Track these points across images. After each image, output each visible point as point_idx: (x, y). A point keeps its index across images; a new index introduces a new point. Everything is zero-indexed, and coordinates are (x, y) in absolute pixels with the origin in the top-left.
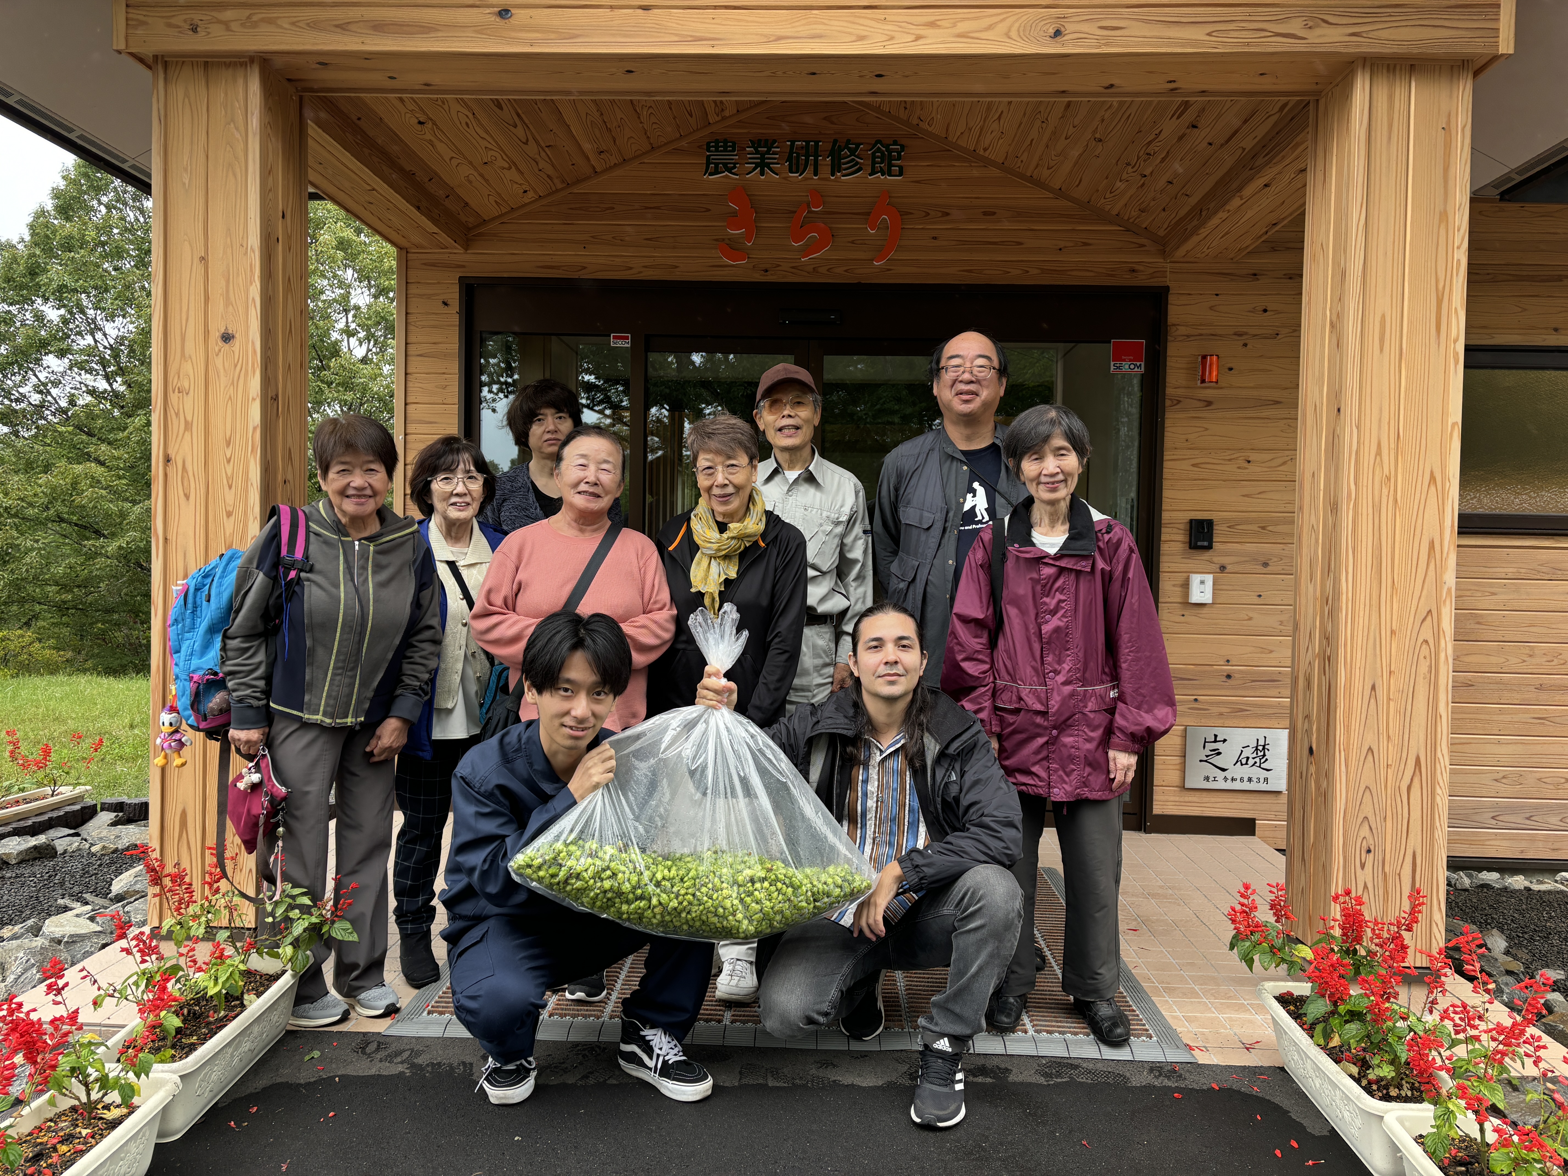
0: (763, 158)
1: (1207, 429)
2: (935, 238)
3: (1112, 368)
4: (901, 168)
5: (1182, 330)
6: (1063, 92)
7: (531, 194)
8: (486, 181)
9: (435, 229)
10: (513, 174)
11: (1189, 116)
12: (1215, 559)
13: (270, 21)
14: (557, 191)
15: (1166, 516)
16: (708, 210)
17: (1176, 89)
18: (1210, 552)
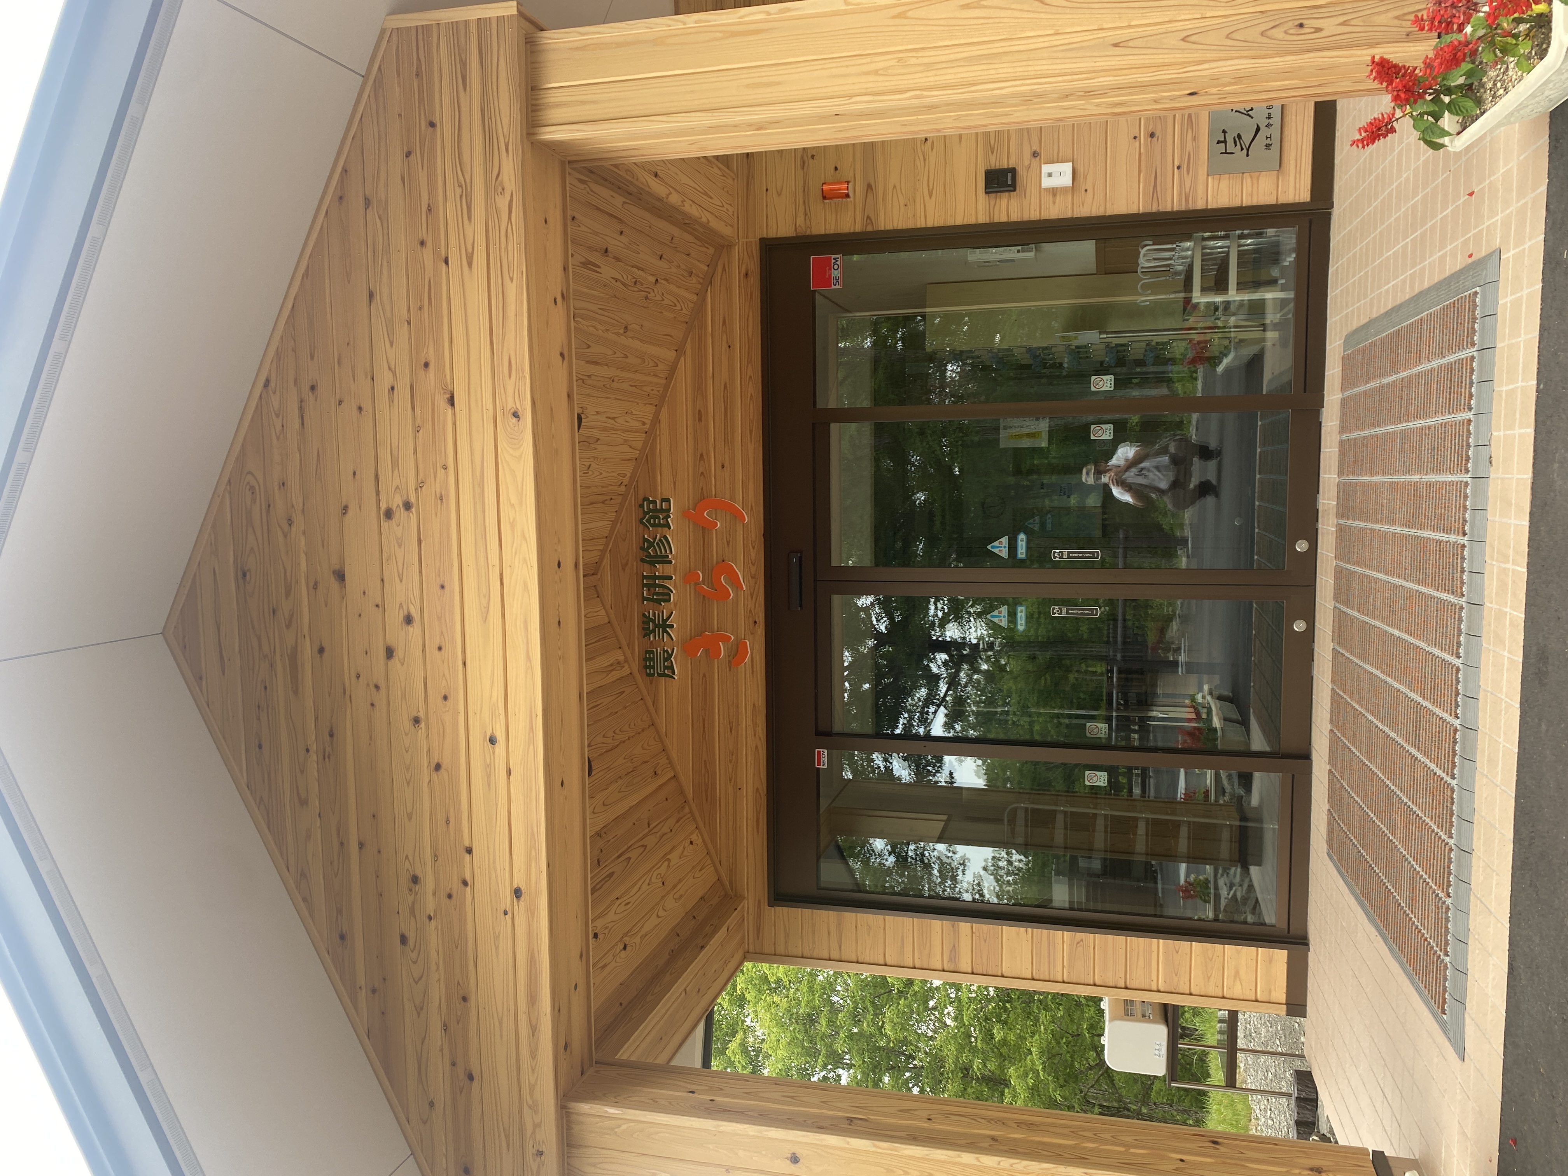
0: (657, 626)
1: (895, 187)
2: (723, 466)
3: (837, 287)
4: (663, 500)
5: (800, 221)
6: (569, 396)
7: (694, 837)
8: (680, 881)
9: (724, 929)
10: (674, 857)
11: (596, 258)
12: (1026, 163)
13: (532, 1088)
14: (691, 812)
15: (982, 219)
16: (704, 675)
17: (563, 295)
18: (1019, 169)
